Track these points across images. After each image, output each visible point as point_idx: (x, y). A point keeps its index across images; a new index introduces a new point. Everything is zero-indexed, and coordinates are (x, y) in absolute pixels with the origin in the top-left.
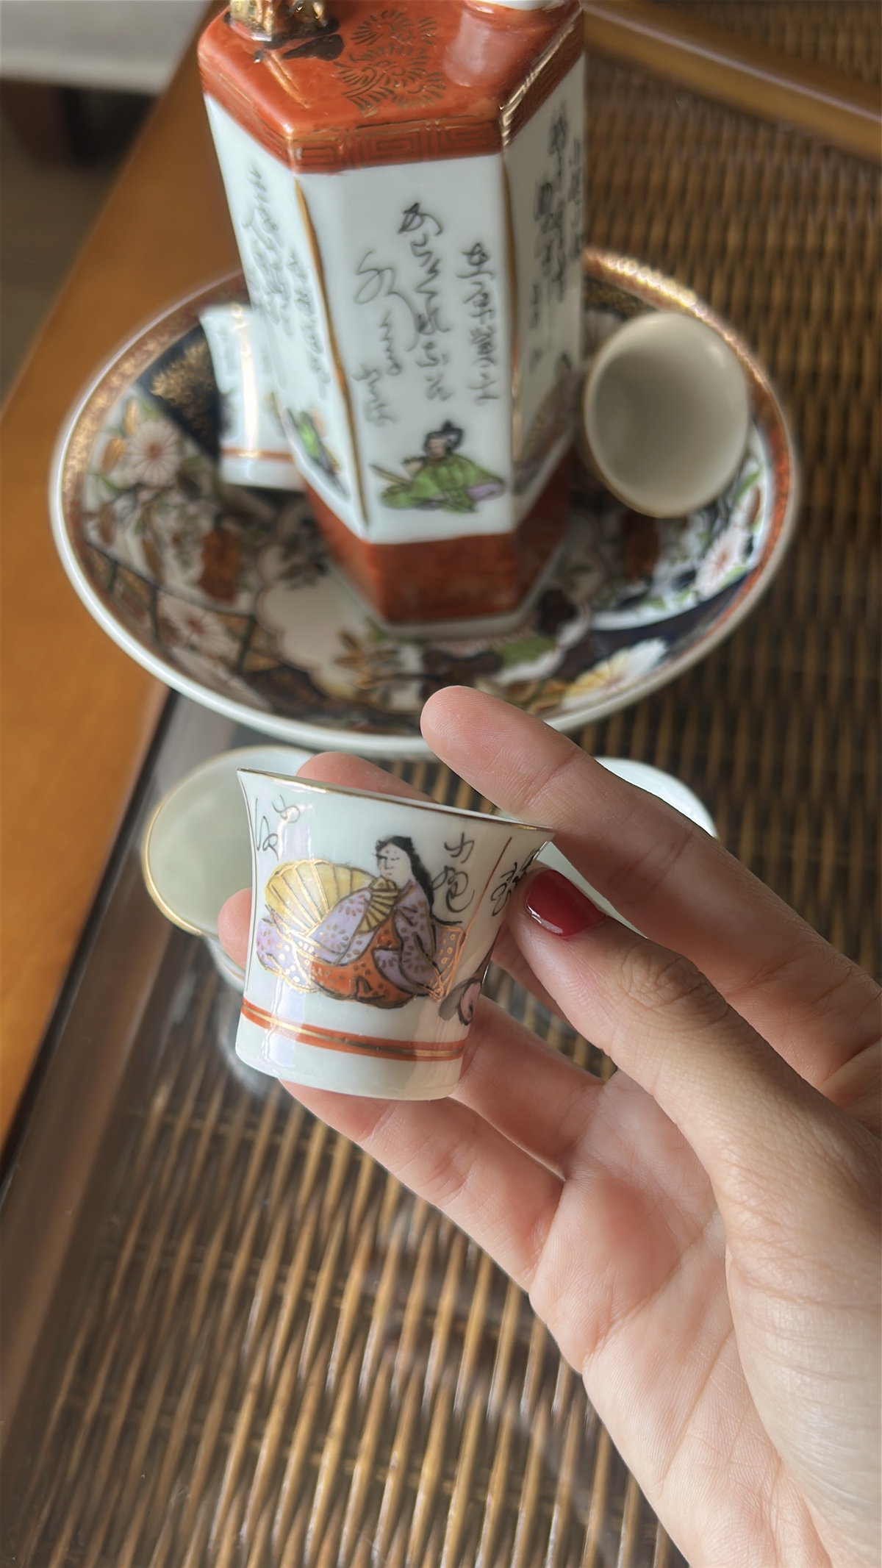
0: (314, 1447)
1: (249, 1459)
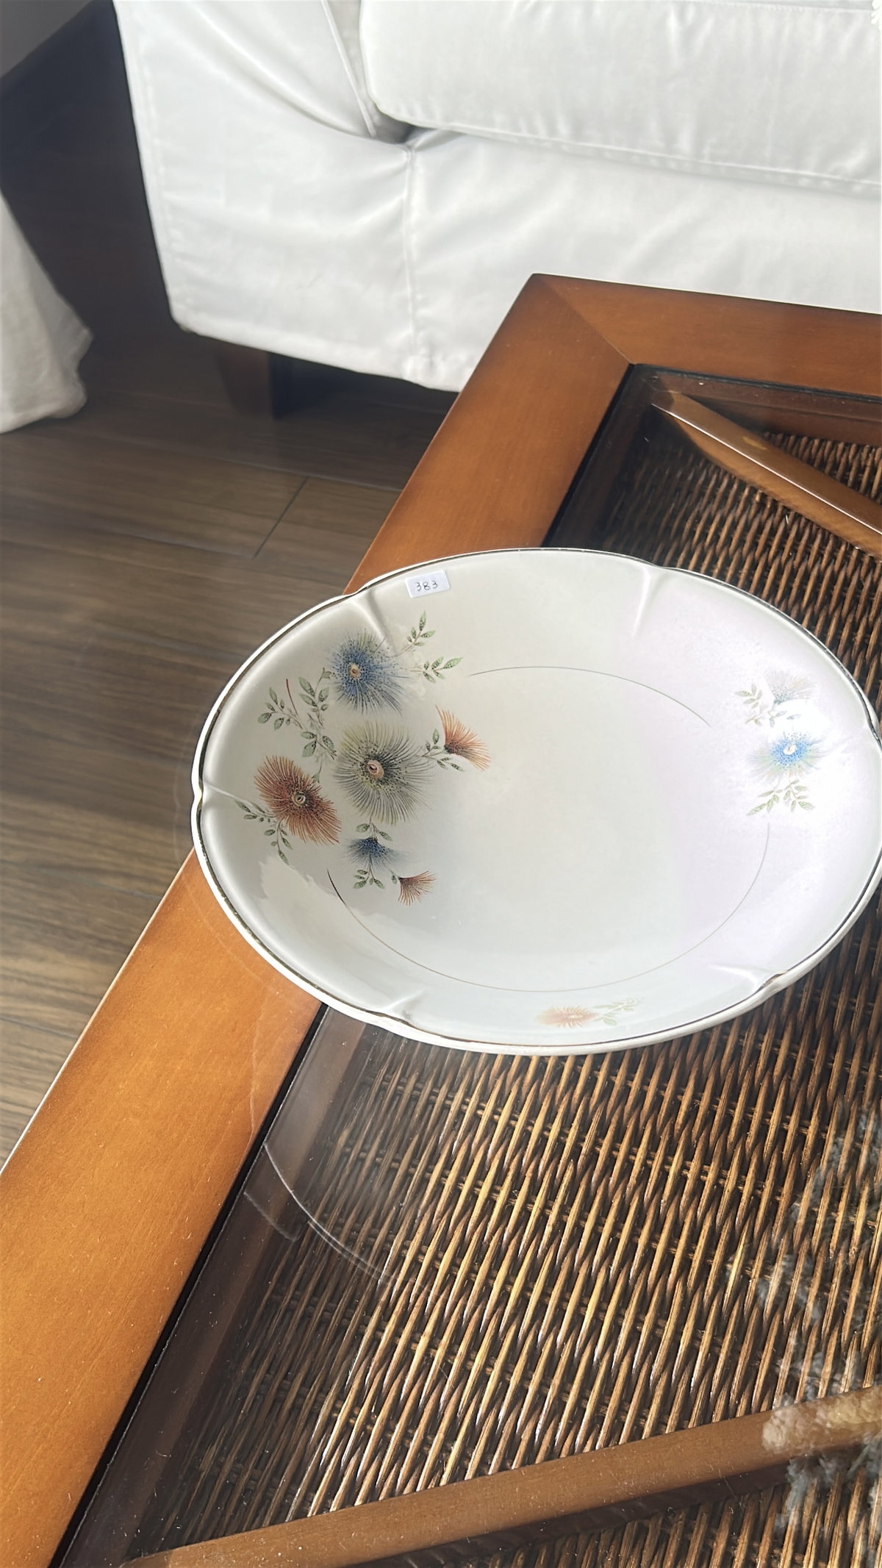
0: (413, 1340)
1: (375, 1340)
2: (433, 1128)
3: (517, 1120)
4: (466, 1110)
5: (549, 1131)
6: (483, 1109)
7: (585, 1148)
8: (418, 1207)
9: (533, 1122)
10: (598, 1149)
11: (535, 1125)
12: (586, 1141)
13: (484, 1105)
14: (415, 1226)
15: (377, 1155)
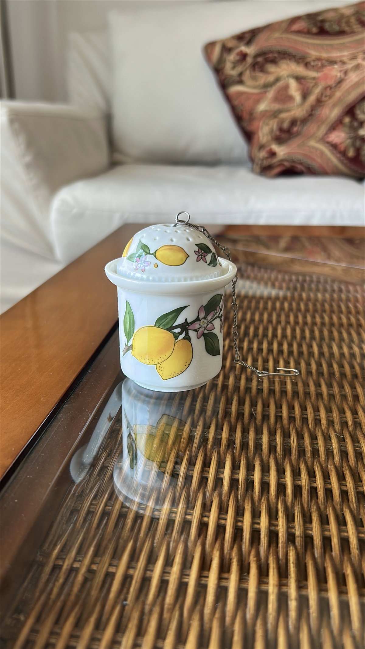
2: (147, 534)
3: (226, 519)
4: (175, 517)
5: (259, 524)
6: (191, 515)
7: (298, 531)
8: (144, 603)
9: (241, 519)
10: (310, 532)
11: (245, 521)
12: (297, 527)
13: (192, 511)
14: (145, 622)
15: (92, 562)
